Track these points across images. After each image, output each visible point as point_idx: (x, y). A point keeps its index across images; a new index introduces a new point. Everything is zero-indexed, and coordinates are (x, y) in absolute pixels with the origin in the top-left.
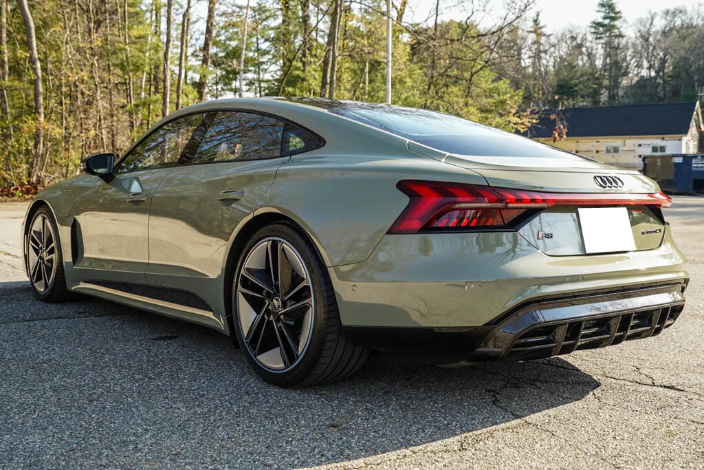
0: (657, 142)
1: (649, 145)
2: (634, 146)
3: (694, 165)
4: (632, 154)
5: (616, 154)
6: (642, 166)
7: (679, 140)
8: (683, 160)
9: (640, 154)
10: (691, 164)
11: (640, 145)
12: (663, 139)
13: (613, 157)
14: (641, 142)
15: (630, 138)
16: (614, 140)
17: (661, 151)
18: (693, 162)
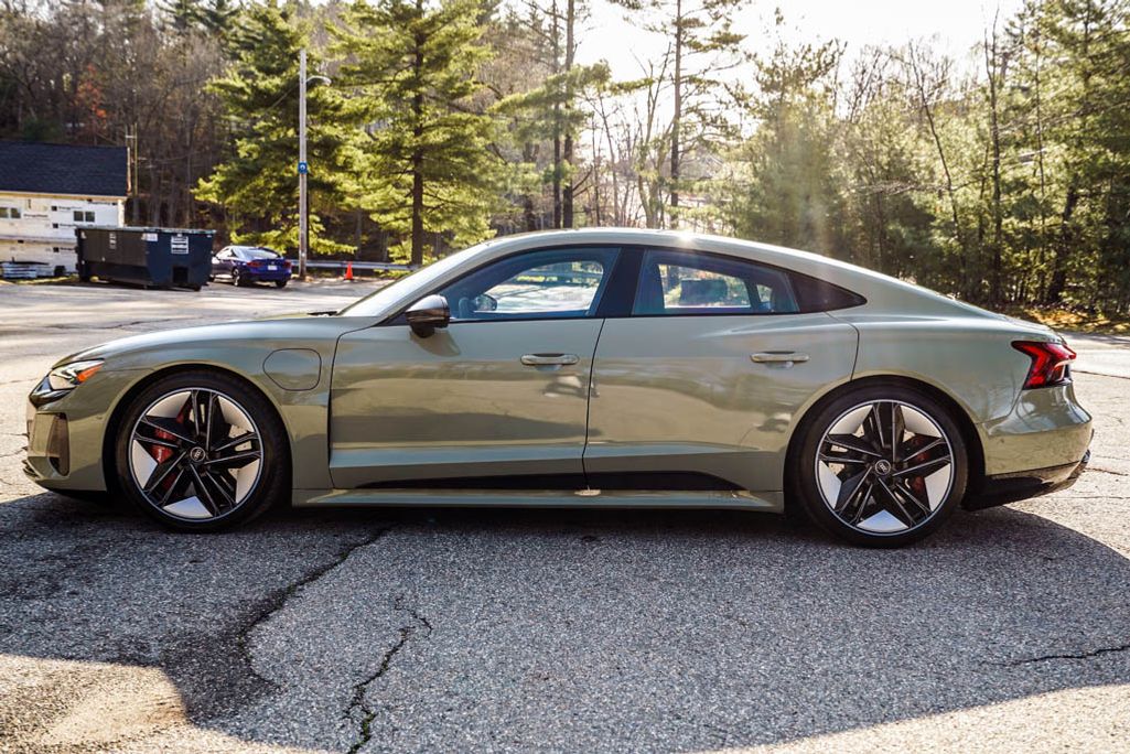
0: (82, 205)
1: (69, 209)
2: (46, 209)
3: (173, 246)
4: (43, 221)
5: (15, 220)
6: (75, 241)
7: (114, 204)
8: (159, 237)
9: (55, 222)
10: (169, 244)
11: (55, 208)
12: (90, 200)
13: (12, 224)
14: (55, 203)
15: (39, 197)
16: (11, 197)
17: (87, 220)
18: (173, 240)
